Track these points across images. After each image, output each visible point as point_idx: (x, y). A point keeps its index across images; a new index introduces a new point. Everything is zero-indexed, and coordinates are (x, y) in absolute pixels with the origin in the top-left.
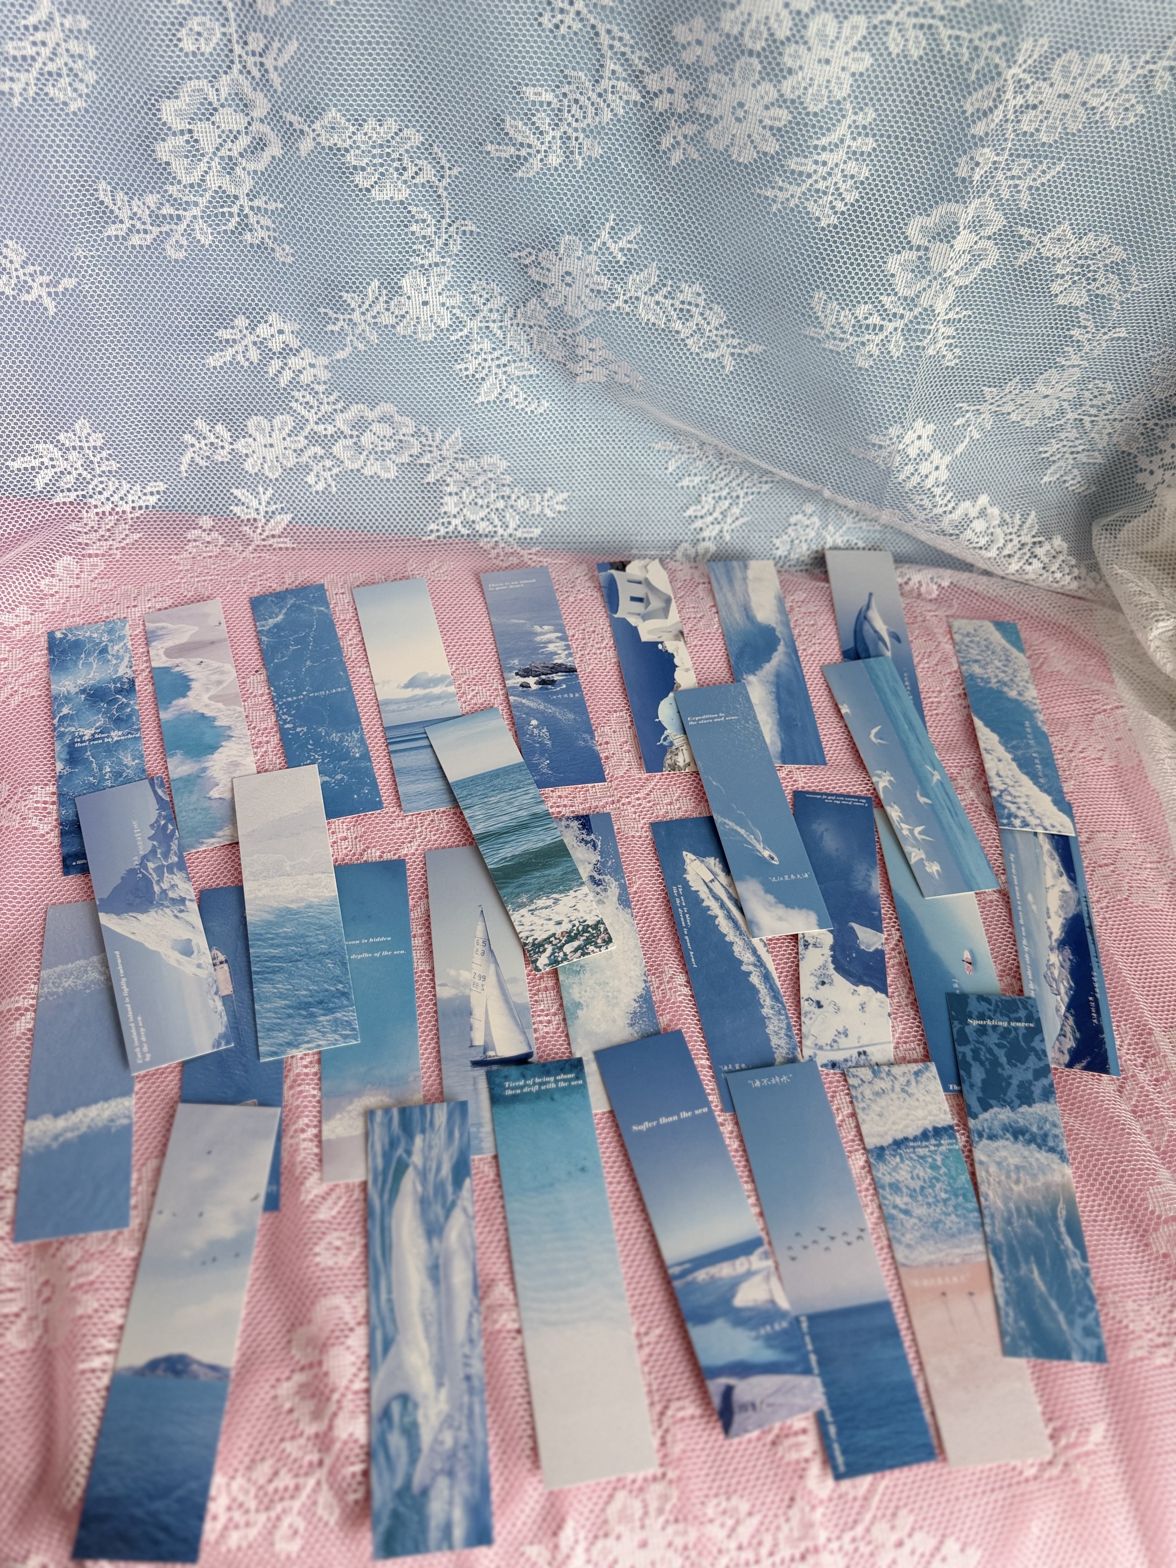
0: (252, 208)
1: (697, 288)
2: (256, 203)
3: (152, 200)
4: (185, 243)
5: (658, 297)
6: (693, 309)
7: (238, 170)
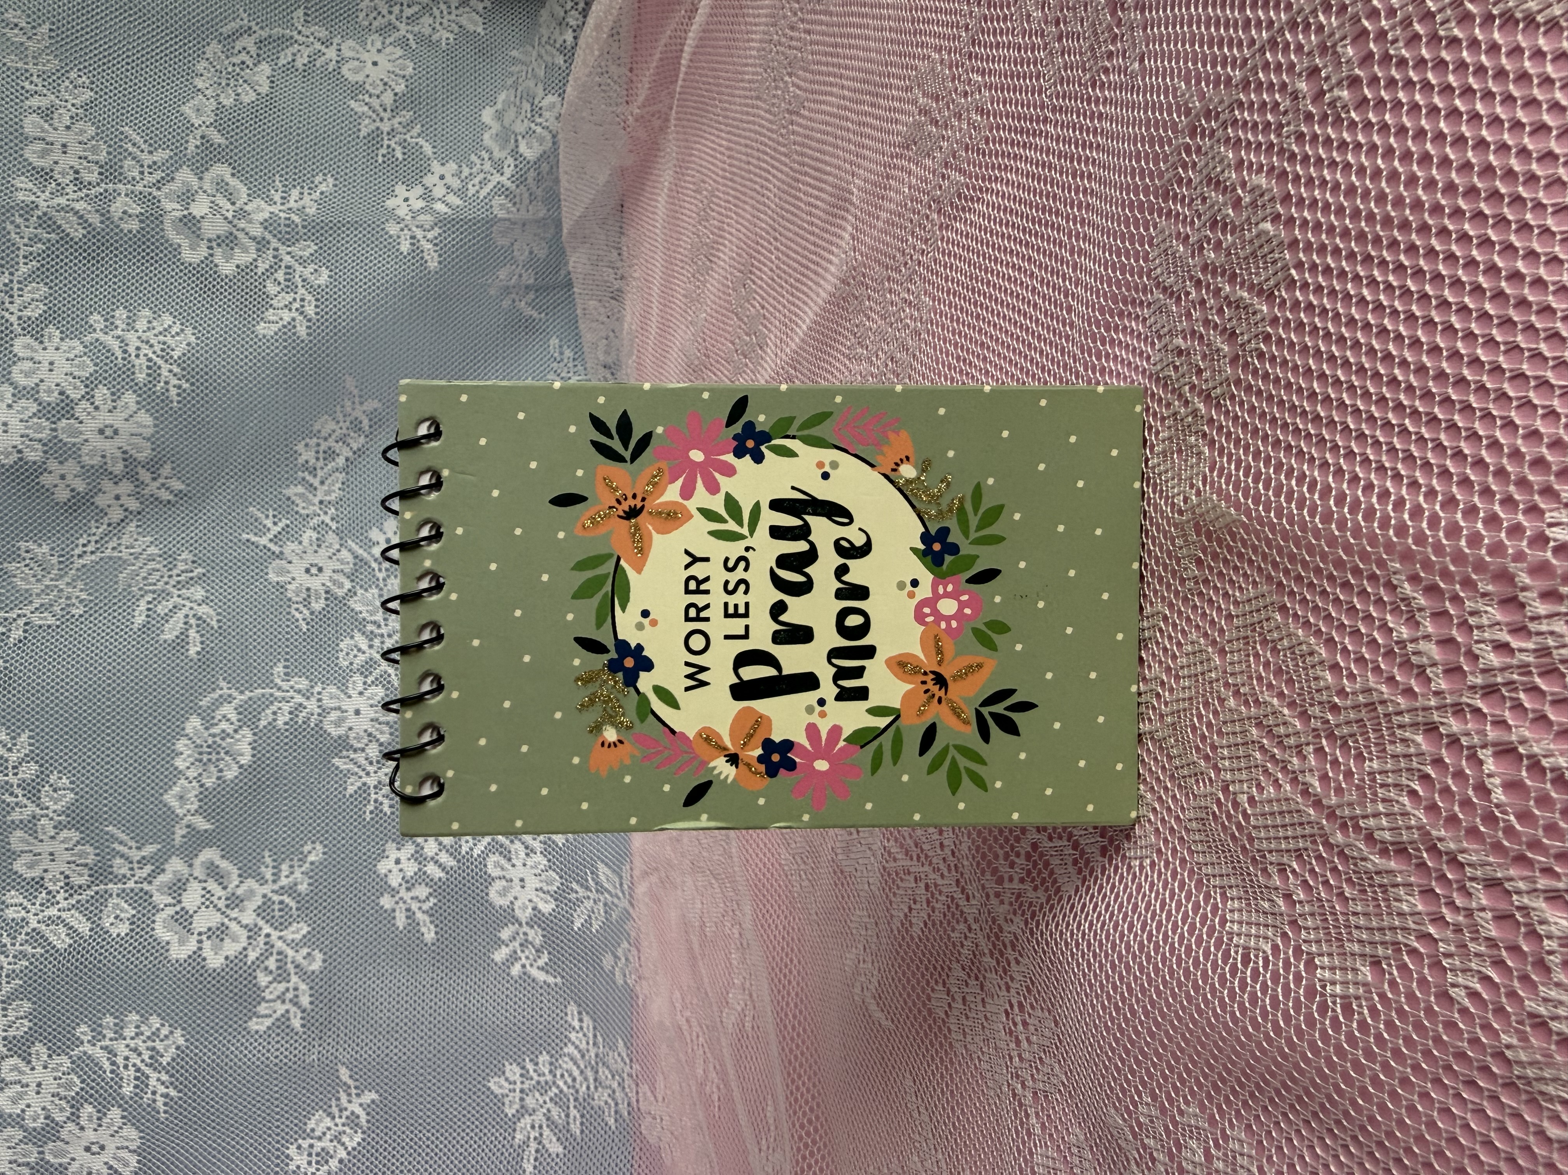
0: (274, 881)
1: (300, 447)
2: (269, 876)
3: (263, 979)
4: (305, 951)
5: (316, 482)
6: (322, 448)
7: (239, 892)
